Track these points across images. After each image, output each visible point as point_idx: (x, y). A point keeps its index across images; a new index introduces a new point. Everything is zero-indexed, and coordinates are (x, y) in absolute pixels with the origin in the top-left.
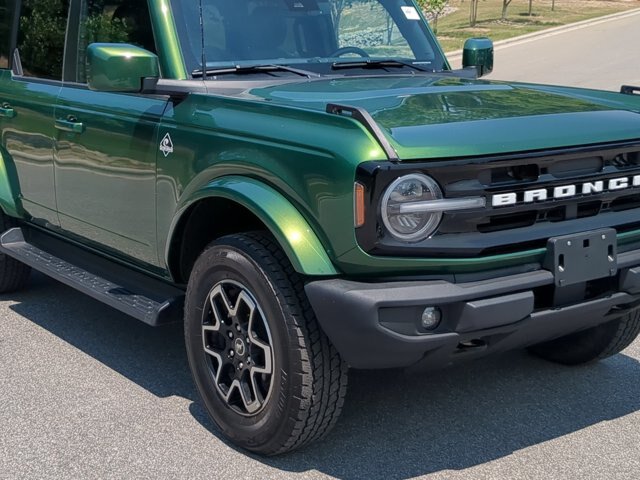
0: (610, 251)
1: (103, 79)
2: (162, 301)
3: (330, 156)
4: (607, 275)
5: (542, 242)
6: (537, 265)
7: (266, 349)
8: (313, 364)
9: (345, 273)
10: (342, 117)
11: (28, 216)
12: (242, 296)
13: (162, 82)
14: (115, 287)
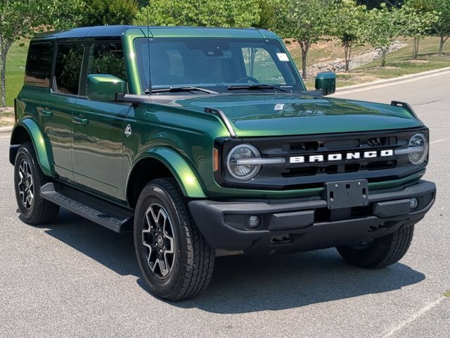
0: (364, 191)
1: (95, 94)
2: (122, 219)
3: (202, 135)
4: (362, 205)
5: (321, 185)
6: (319, 197)
7: (171, 239)
8: (194, 247)
9: (211, 196)
10: (211, 115)
11: (57, 176)
12: (161, 211)
13: (126, 96)
14: (101, 214)
